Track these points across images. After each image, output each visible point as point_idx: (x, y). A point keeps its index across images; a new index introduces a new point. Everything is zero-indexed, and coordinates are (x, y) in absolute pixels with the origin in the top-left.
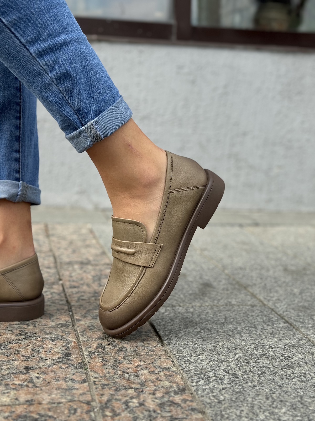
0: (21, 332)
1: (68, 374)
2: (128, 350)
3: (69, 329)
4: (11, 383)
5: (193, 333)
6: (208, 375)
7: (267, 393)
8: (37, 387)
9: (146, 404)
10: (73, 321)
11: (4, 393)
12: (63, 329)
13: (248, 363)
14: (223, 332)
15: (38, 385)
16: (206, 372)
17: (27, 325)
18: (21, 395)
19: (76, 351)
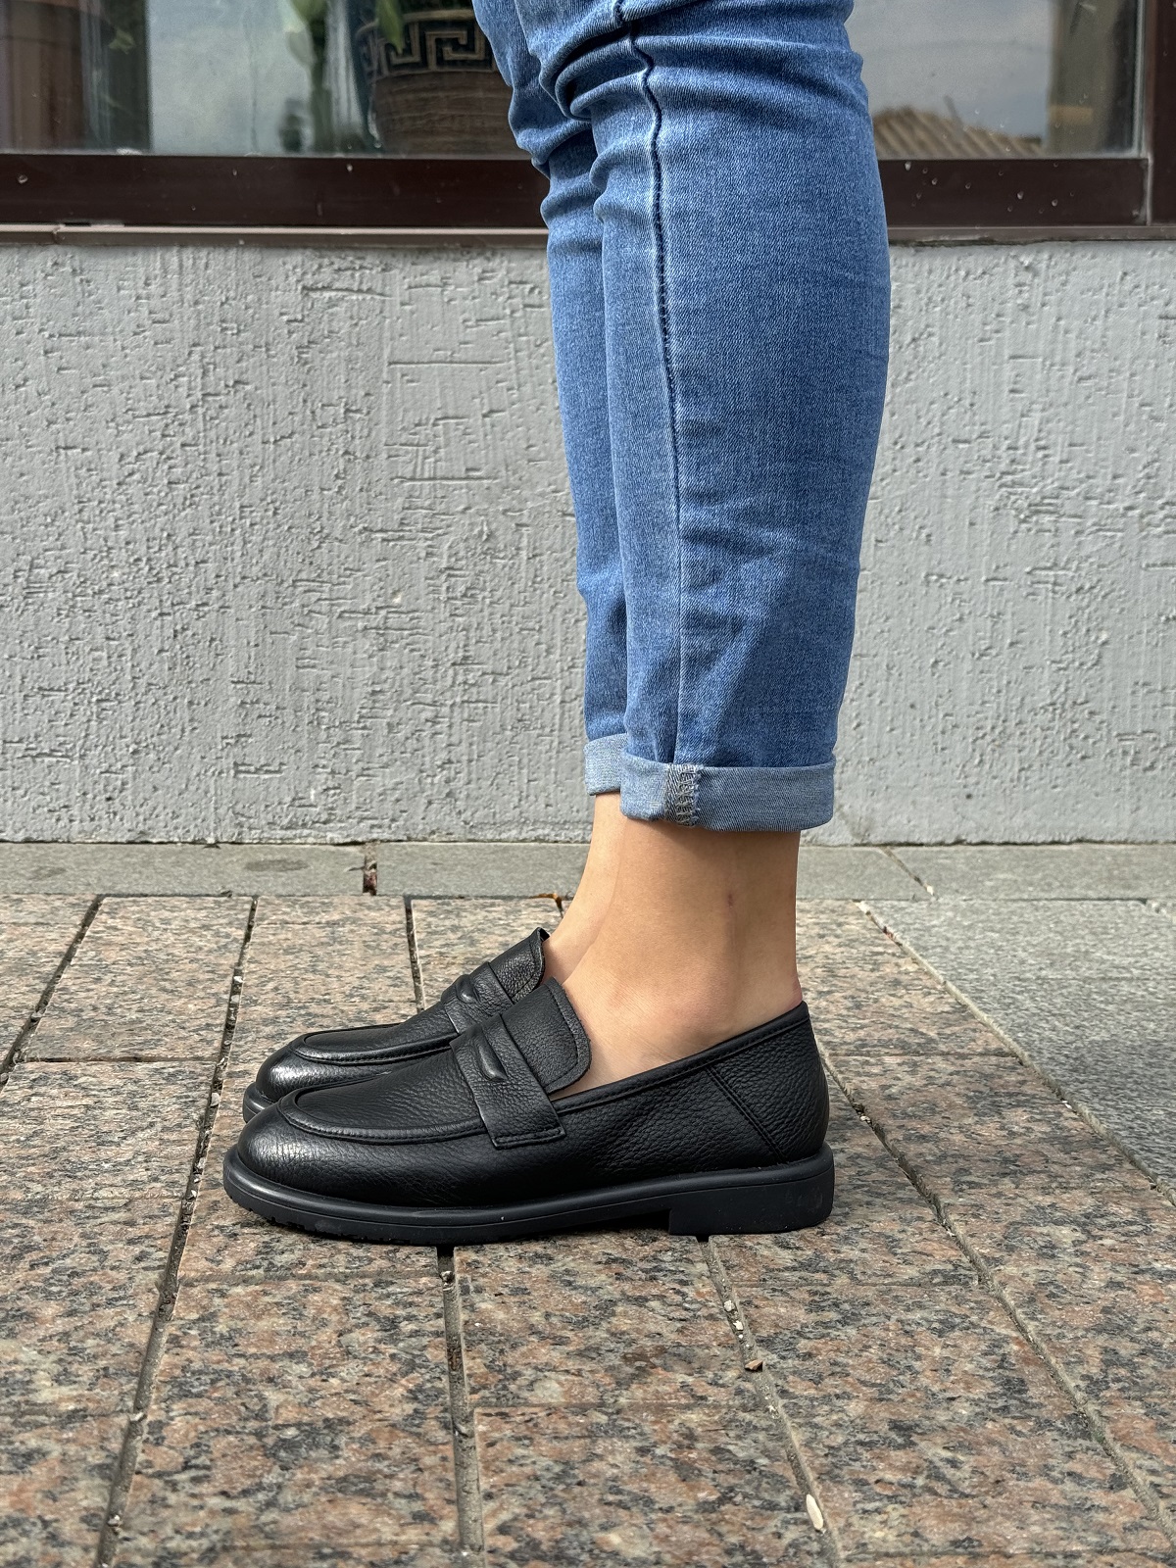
0: (817, 1298)
1: (1051, 1456)
3: (977, 1294)
4: (872, 1479)
8: (967, 1496)
10: (974, 1262)
11: (865, 1511)
12: (954, 1289)
15: (966, 1488)
17: (824, 1272)
18: (927, 1523)
19: (1036, 1373)
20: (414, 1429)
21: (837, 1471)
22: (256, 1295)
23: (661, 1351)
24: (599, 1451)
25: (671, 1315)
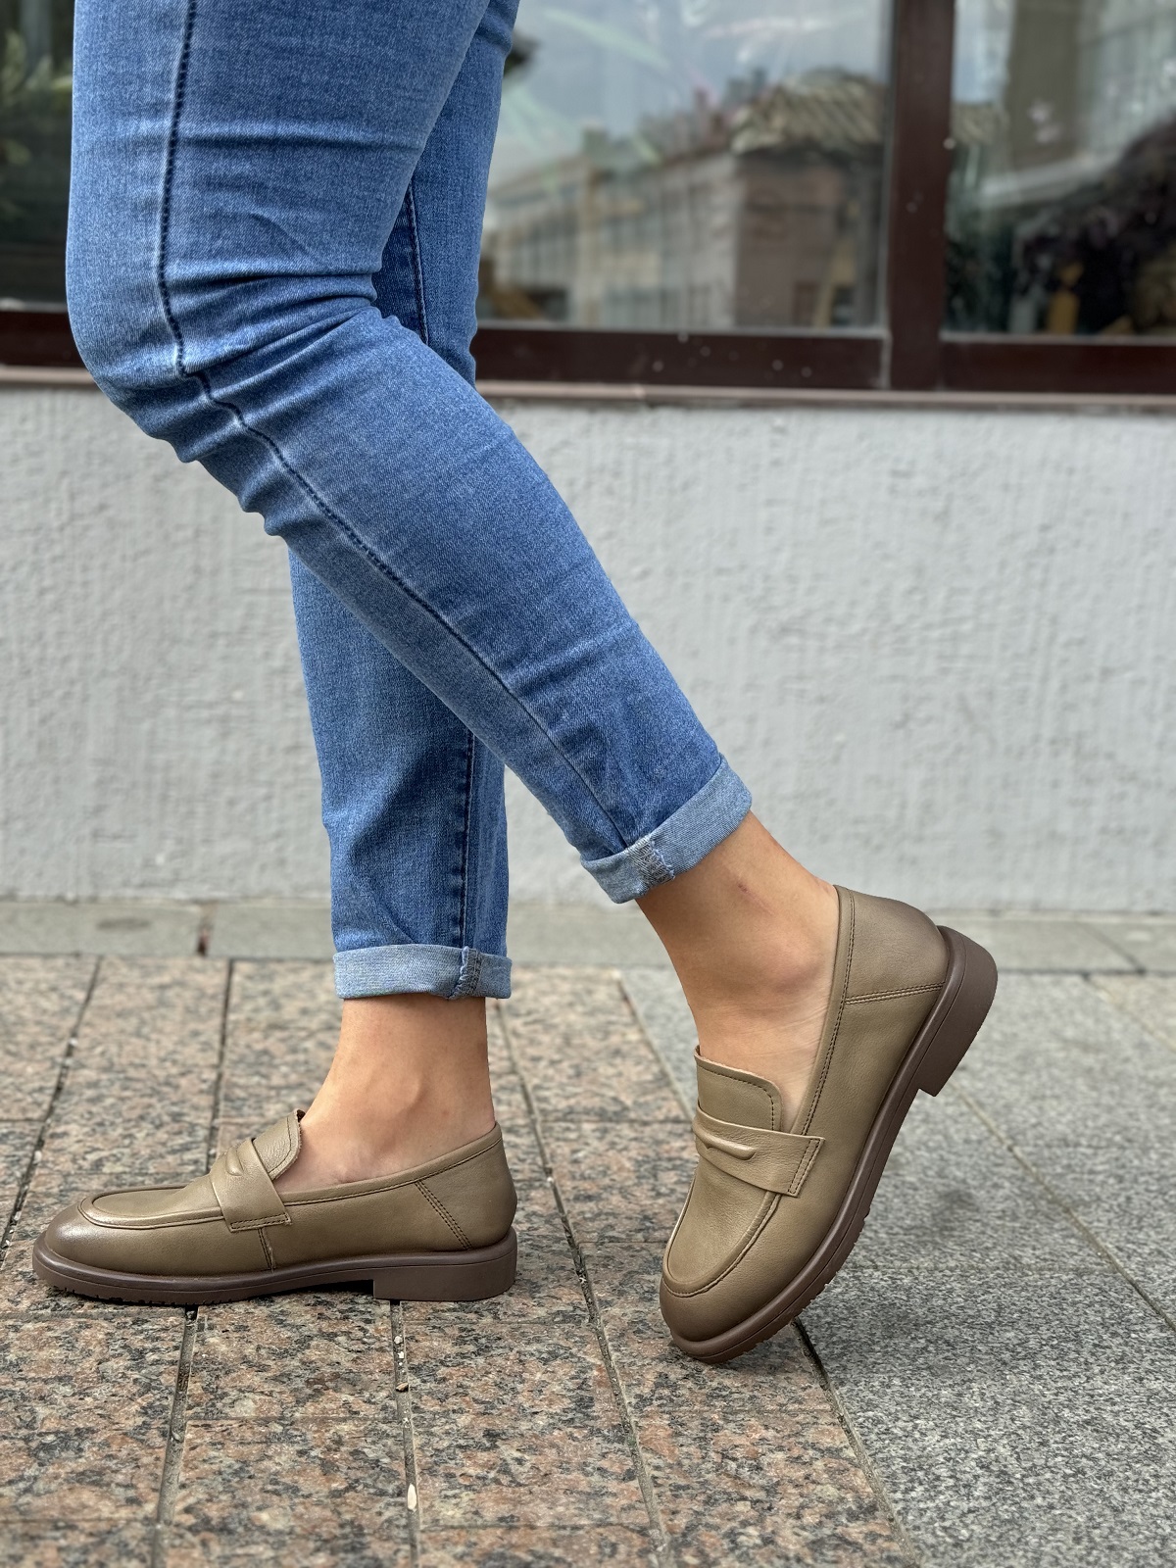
0: (463, 1334)
1: (591, 1456)
2: (736, 1396)
3: (583, 1331)
4: (458, 1474)
5: (907, 1352)
6: (937, 1472)
7: (1079, 1526)
8: (521, 1485)
9: (779, 1541)
10: (591, 1304)
11: (446, 1497)
12: (566, 1326)
13: (1041, 1444)
14: (986, 1353)
15: (522, 1479)
16: (931, 1466)
17: (476, 1312)
18: (486, 1505)
19: (604, 1392)
20: (140, 1437)
21: (436, 1467)
22: (41, 1331)
23: (336, 1376)
24: (270, 1453)
25: (353, 1348)
